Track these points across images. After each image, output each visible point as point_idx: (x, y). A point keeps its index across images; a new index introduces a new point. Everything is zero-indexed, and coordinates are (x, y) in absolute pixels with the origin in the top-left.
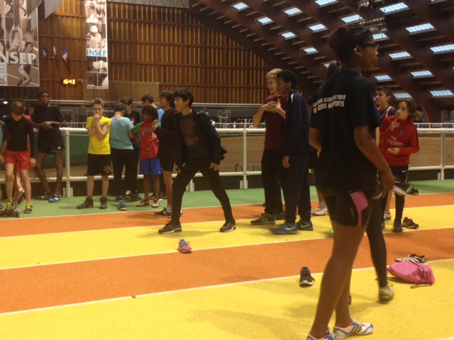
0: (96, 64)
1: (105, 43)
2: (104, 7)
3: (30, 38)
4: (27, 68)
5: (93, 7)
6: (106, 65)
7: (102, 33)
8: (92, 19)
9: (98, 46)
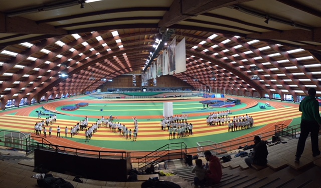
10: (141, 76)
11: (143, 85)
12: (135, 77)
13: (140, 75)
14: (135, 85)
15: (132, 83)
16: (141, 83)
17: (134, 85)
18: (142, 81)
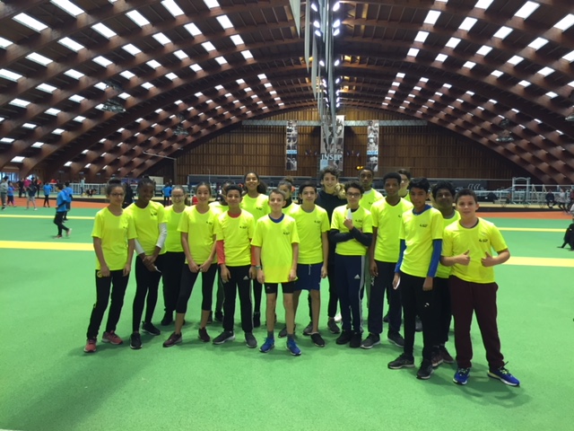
0: (372, 159)
1: (377, 147)
2: (378, 129)
3: (339, 147)
4: (337, 162)
5: (371, 129)
6: (377, 159)
7: (376, 142)
8: (371, 135)
9: (373, 149)
10: (317, 130)
11: (323, 165)
12: (294, 132)
13: (314, 123)
14: (295, 164)
15: (283, 155)
16: (316, 156)
17: (289, 165)
18: (323, 149)
